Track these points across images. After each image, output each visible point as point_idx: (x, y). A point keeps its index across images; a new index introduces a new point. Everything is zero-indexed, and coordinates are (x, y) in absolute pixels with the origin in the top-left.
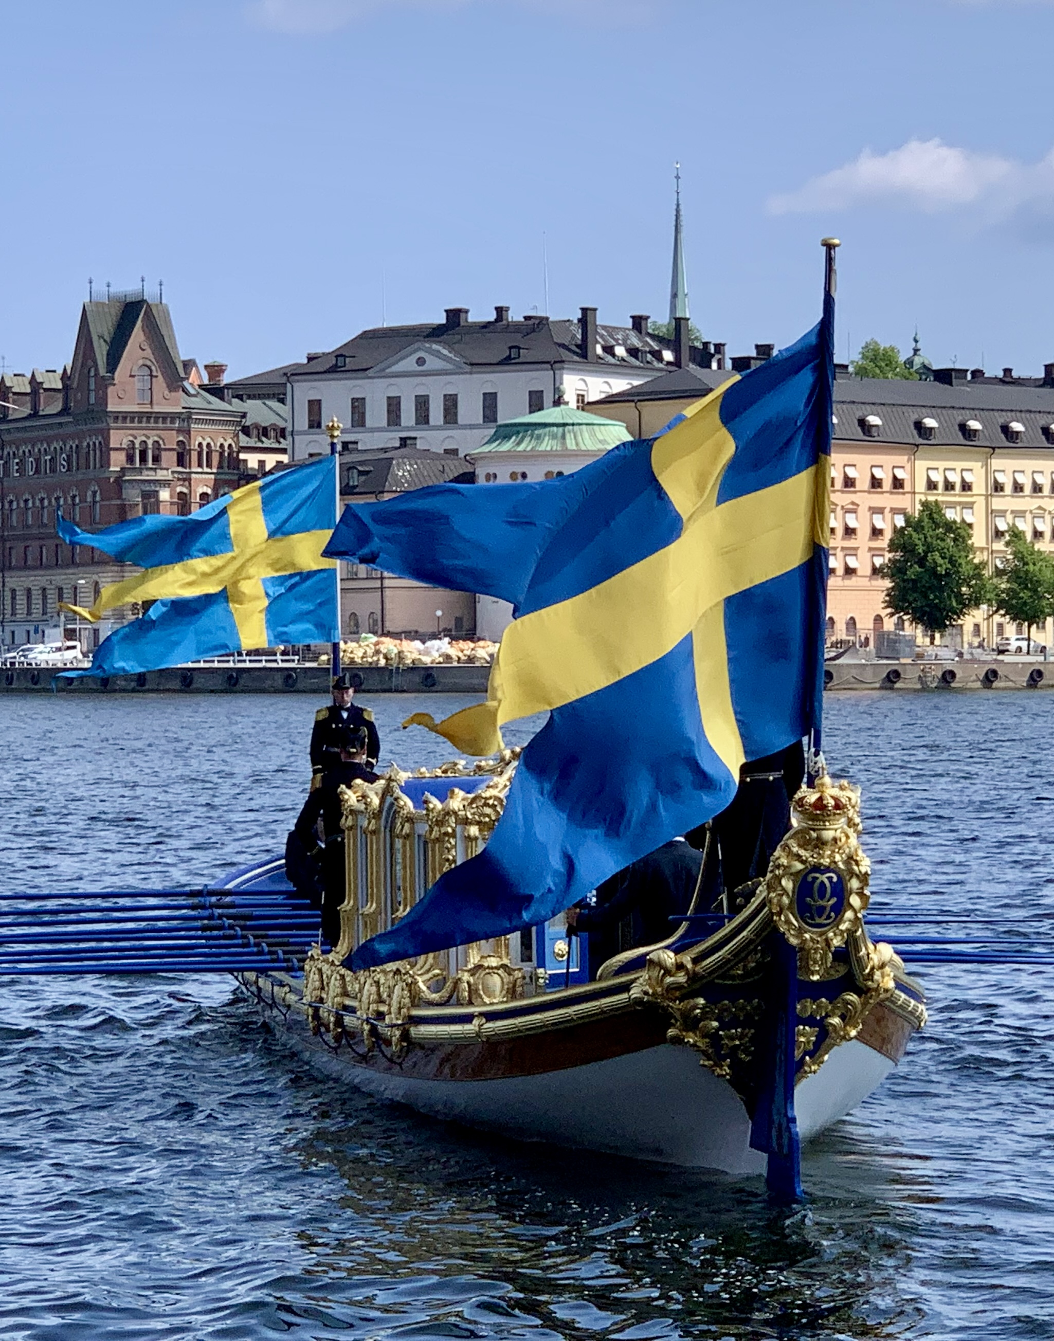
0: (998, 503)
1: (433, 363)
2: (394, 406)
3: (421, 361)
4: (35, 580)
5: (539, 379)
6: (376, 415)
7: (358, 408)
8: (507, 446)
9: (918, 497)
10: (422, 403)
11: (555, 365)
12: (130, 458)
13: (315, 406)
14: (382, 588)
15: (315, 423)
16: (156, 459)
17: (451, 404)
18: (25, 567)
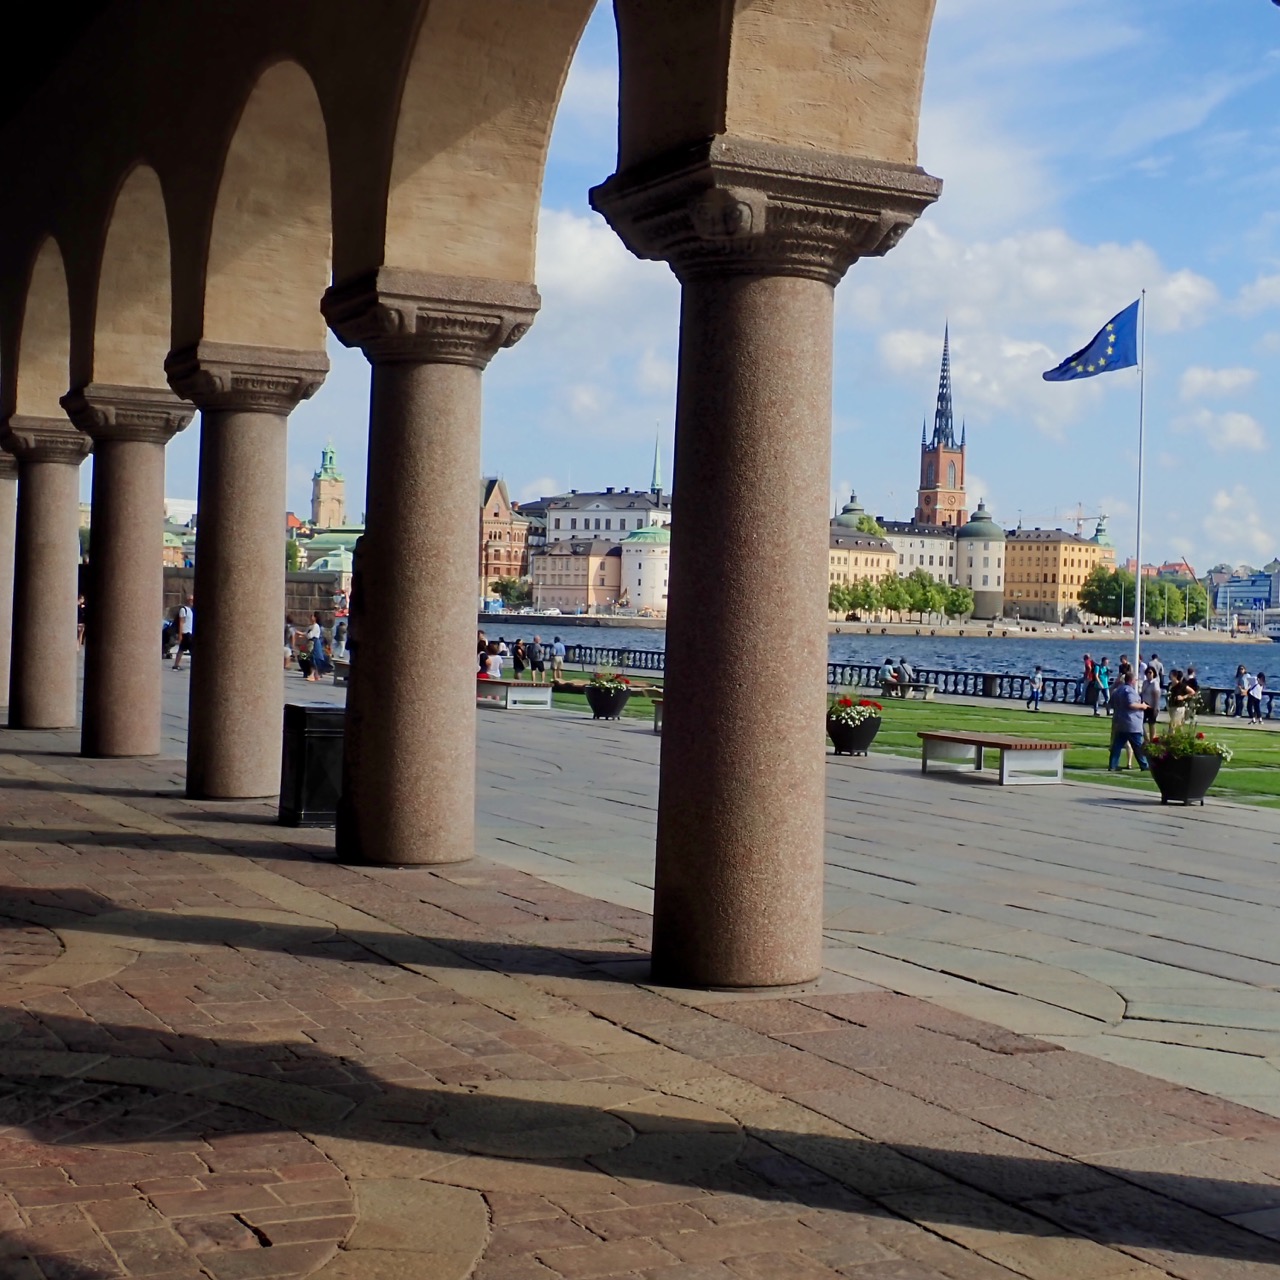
1: (602, 507)
2: (587, 522)
3: (598, 506)
5: (641, 515)
6: (580, 524)
7: (574, 522)
8: (635, 540)
10: (598, 522)
11: (647, 510)
12: (490, 537)
13: (557, 520)
14: (588, 589)
15: (557, 526)
16: (500, 537)
17: (608, 522)
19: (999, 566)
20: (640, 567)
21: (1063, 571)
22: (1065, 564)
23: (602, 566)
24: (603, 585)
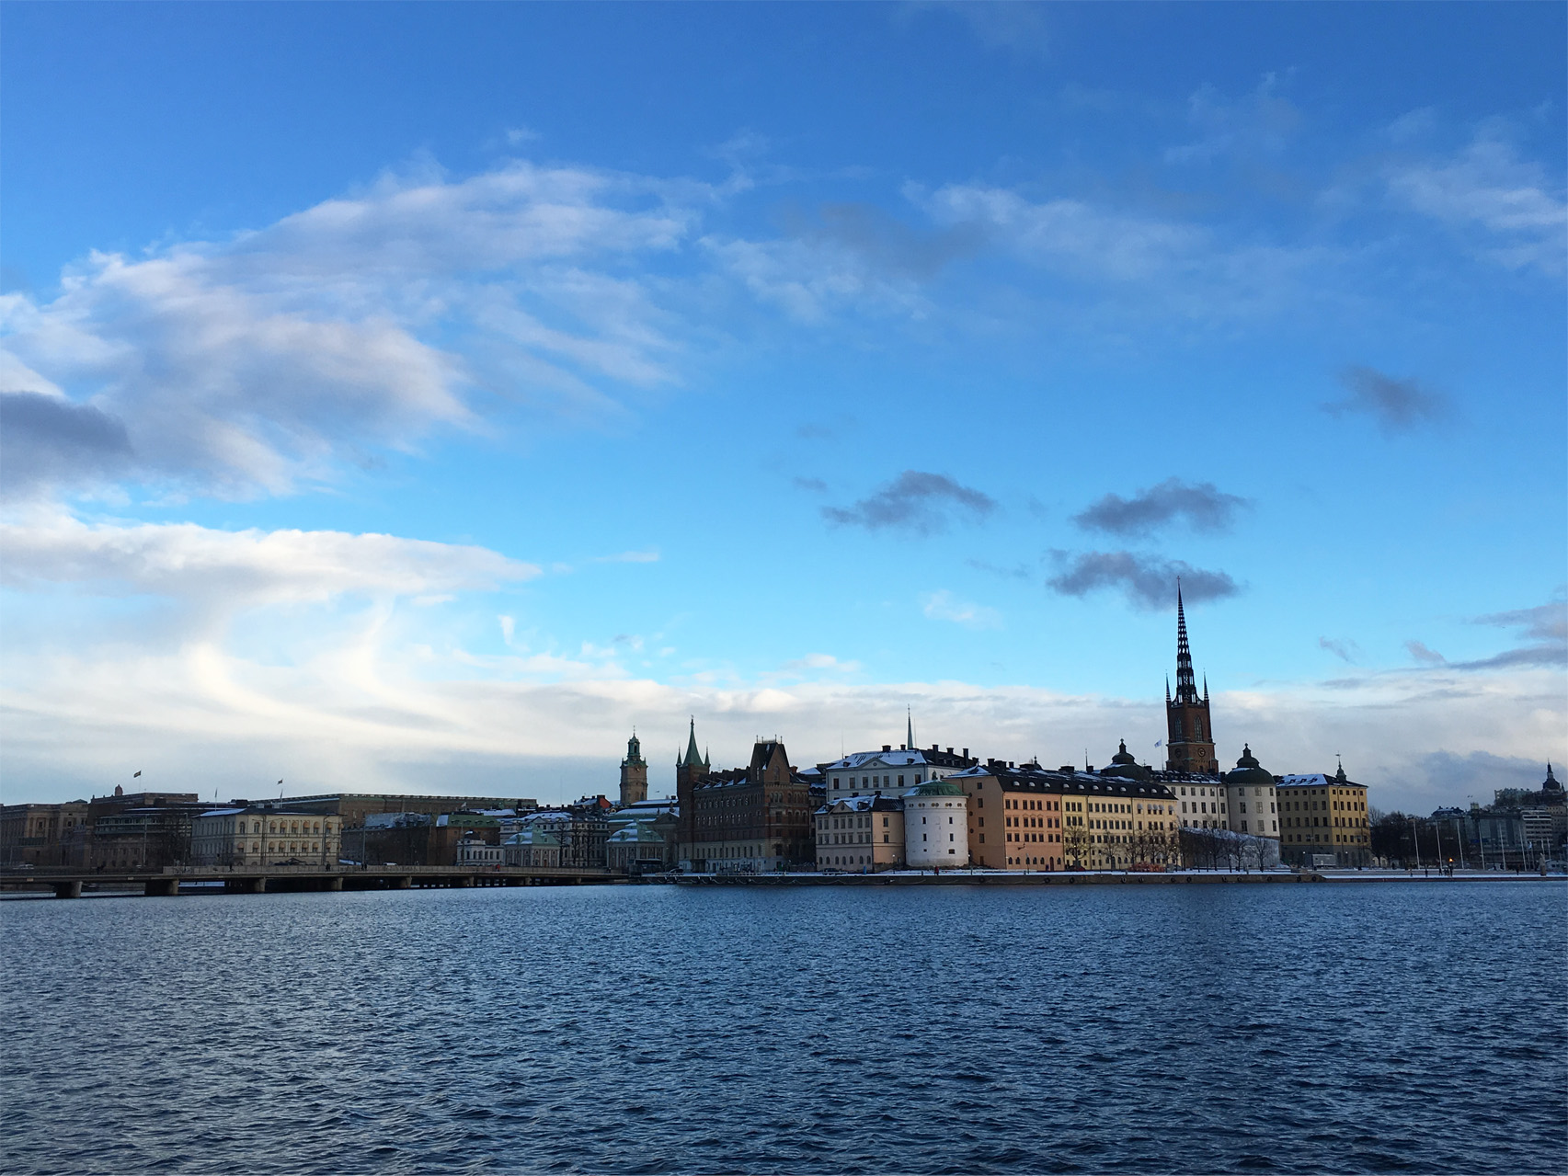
0: (1092, 815)
1: (880, 765)
2: (866, 781)
3: (875, 765)
4: (735, 844)
5: (919, 771)
6: (859, 784)
7: (852, 781)
9: (1064, 813)
10: (876, 780)
11: (925, 765)
12: (772, 800)
13: (836, 781)
14: (872, 847)
15: (837, 786)
16: (781, 800)
17: (887, 780)
18: (732, 839)
19: (1273, 811)
20: (924, 822)
21: (1334, 814)
22: (1336, 808)
23: (886, 823)
24: (888, 842)
